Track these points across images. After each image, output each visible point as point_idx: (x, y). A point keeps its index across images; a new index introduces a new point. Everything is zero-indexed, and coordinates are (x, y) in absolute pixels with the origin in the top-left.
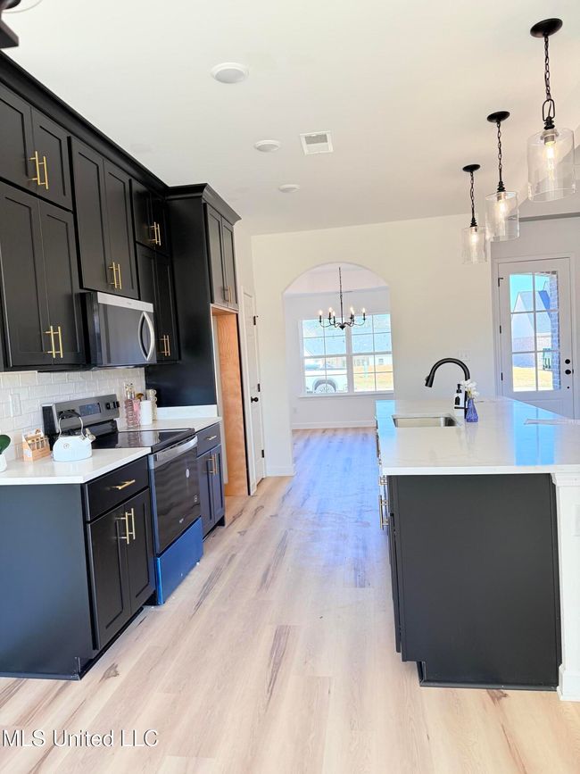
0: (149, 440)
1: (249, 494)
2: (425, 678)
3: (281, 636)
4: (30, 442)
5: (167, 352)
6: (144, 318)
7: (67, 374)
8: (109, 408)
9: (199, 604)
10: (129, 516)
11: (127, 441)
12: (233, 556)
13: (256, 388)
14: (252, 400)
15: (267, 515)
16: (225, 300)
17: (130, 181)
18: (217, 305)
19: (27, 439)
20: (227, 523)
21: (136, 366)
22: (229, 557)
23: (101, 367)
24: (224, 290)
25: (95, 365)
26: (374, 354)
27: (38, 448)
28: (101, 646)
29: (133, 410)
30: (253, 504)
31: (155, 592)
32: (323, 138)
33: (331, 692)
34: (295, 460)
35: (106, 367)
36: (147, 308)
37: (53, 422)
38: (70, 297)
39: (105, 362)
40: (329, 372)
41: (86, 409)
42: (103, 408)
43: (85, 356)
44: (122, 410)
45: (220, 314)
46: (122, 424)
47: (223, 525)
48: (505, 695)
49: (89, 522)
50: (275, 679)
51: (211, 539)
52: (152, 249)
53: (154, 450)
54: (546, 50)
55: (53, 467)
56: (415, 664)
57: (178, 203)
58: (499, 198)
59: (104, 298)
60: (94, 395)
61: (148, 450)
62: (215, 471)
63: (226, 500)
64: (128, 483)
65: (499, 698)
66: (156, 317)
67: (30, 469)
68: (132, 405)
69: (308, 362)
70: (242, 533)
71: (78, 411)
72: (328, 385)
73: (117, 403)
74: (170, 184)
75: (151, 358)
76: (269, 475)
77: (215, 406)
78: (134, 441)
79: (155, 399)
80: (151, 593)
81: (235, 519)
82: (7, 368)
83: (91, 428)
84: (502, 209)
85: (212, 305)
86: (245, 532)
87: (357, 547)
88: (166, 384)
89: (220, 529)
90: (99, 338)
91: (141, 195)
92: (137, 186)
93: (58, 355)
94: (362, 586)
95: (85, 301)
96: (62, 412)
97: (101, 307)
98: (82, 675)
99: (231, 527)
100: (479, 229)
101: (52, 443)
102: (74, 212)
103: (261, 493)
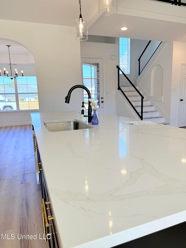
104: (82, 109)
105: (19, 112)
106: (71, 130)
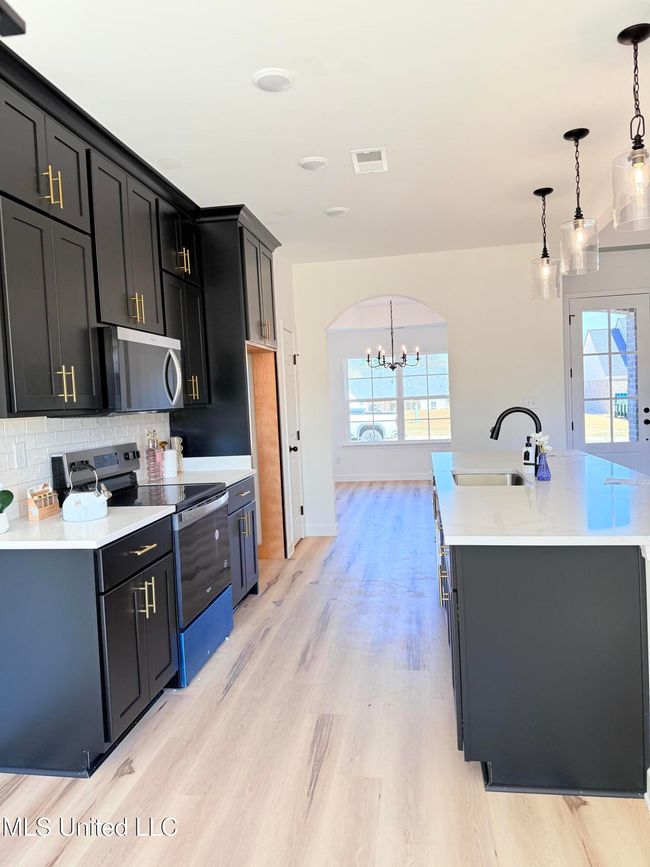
0: (173, 496)
1: (286, 557)
2: (491, 781)
3: (323, 726)
4: (36, 498)
5: (195, 395)
6: (170, 356)
7: (80, 419)
8: (128, 459)
9: (228, 688)
10: (149, 586)
11: (148, 496)
12: (268, 630)
13: (296, 436)
14: (291, 449)
15: (307, 582)
16: (262, 336)
17: (157, 200)
18: (254, 342)
19: (33, 495)
20: (260, 591)
21: (160, 411)
22: (262, 632)
23: (121, 412)
24: (261, 325)
25: (113, 410)
26: (428, 398)
27: (46, 505)
28: (114, 738)
29: (155, 461)
30: (291, 568)
31: (177, 672)
32: (376, 156)
33: (382, 796)
34: (339, 517)
35: (125, 412)
36: (173, 345)
37: (64, 474)
38: (85, 333)
39: (124, 407)
40: (377, 417)
41: (101, 459)
42: (121, 457)
43: (102, 399)
44: (143, 460)
45: (257, 352)
46: (142, 477)
47: (257, 593)
48: (585, 803)
49: (103, 594)
50: (316, 780)
51: (242, 609)
52: (181, 278)
53: (179, 509)
54: (636, 59)
55: (62, 530)
56: (479, 763)
57: (210, 226)
58: (576, 226)
59: (124, 334)
60: (110, 443)
61: (172, 509)
62: (247, 532)
63: (260, 562)
64: (149, 548)
65: (578, 807)
66: (184, 355)
67: (36, 530)
68: (154, 456)
69: (353, 406)
70: (278, 603)
71: (92, 463)
72: (376, 432)
73: (138, 453)
74: (202, 205)
75: (177, 402)
76: (308, 535)
77: (249, 456)
78: (156, 497)
79: (181, 448)
80: (174, 674)
81: (269, 585)
82: (11, 413)
83: (107, 482)
84: (579, 238)
85: (247, 342)
86: (281, 601)
87: (410, 622)
88: (195, 431)
89: (253, 598)
90: (119, 379)
91: (168, 217)
92: (164, 207)
93: (70, 399)
94: (417, 668)
95: (101, 337)
96: (74, 464)
97: (121, 343)
98: (91, 772)
99: (266, 596)
100: (552, 260)
101: (62, 499)
102: (92, 235)
103: (299, 556)
104: (525, 449)
105: (402, 446)
106: (506, 484)
